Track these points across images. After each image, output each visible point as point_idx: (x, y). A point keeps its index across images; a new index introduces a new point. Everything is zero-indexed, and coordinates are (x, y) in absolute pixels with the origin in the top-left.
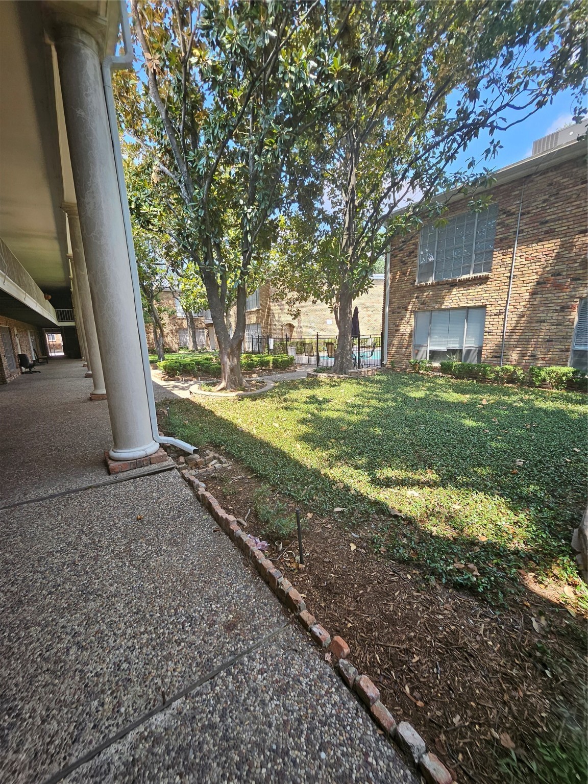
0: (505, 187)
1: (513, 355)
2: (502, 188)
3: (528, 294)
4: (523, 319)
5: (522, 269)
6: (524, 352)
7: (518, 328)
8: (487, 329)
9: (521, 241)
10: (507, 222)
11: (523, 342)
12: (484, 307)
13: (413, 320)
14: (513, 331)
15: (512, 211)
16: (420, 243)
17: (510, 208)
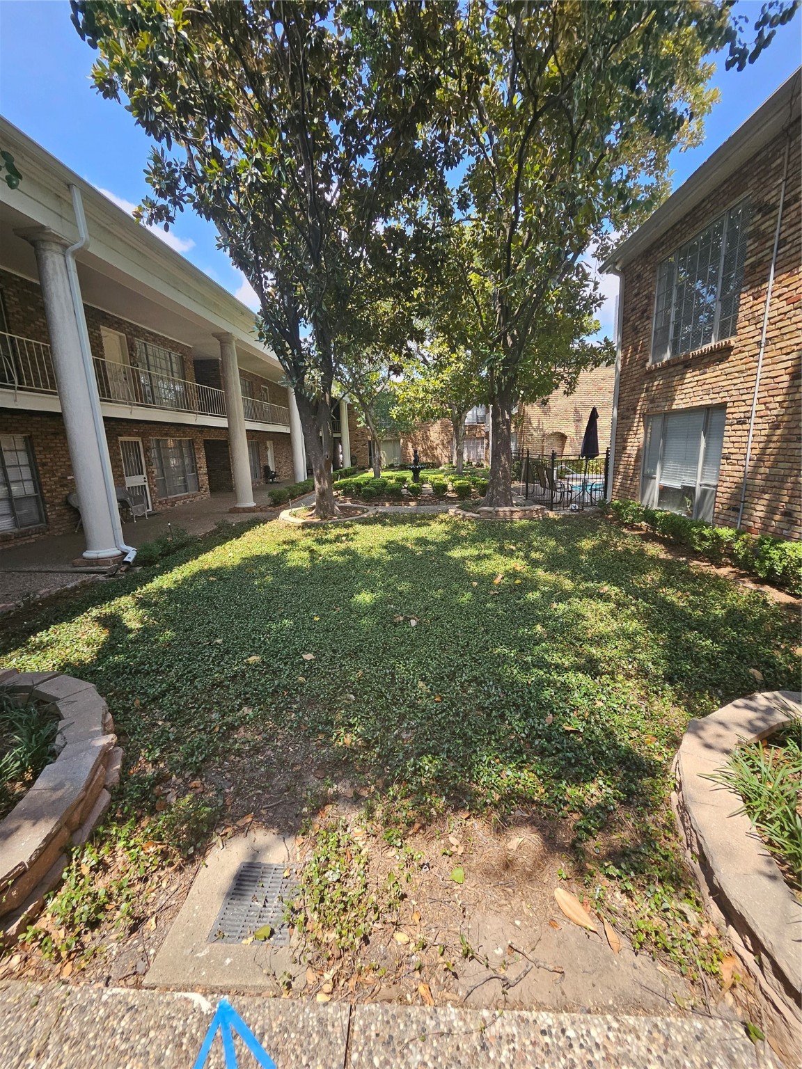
0: (764, 154)
1: (759, 508)
2: (758, 159)
3: (786, 378)
4: (779, 432)
5: (780, 325)
6: (774, 504)
7: (769, 451)
8: (726, 451)
9: (781, 264)
10: (763, 227)
11: (775, 482)
12: (723, 406)
13: (642, 430)
14: (760, 459)
15: (772, 202)
16: (655, 293)
17: (769, 196)
